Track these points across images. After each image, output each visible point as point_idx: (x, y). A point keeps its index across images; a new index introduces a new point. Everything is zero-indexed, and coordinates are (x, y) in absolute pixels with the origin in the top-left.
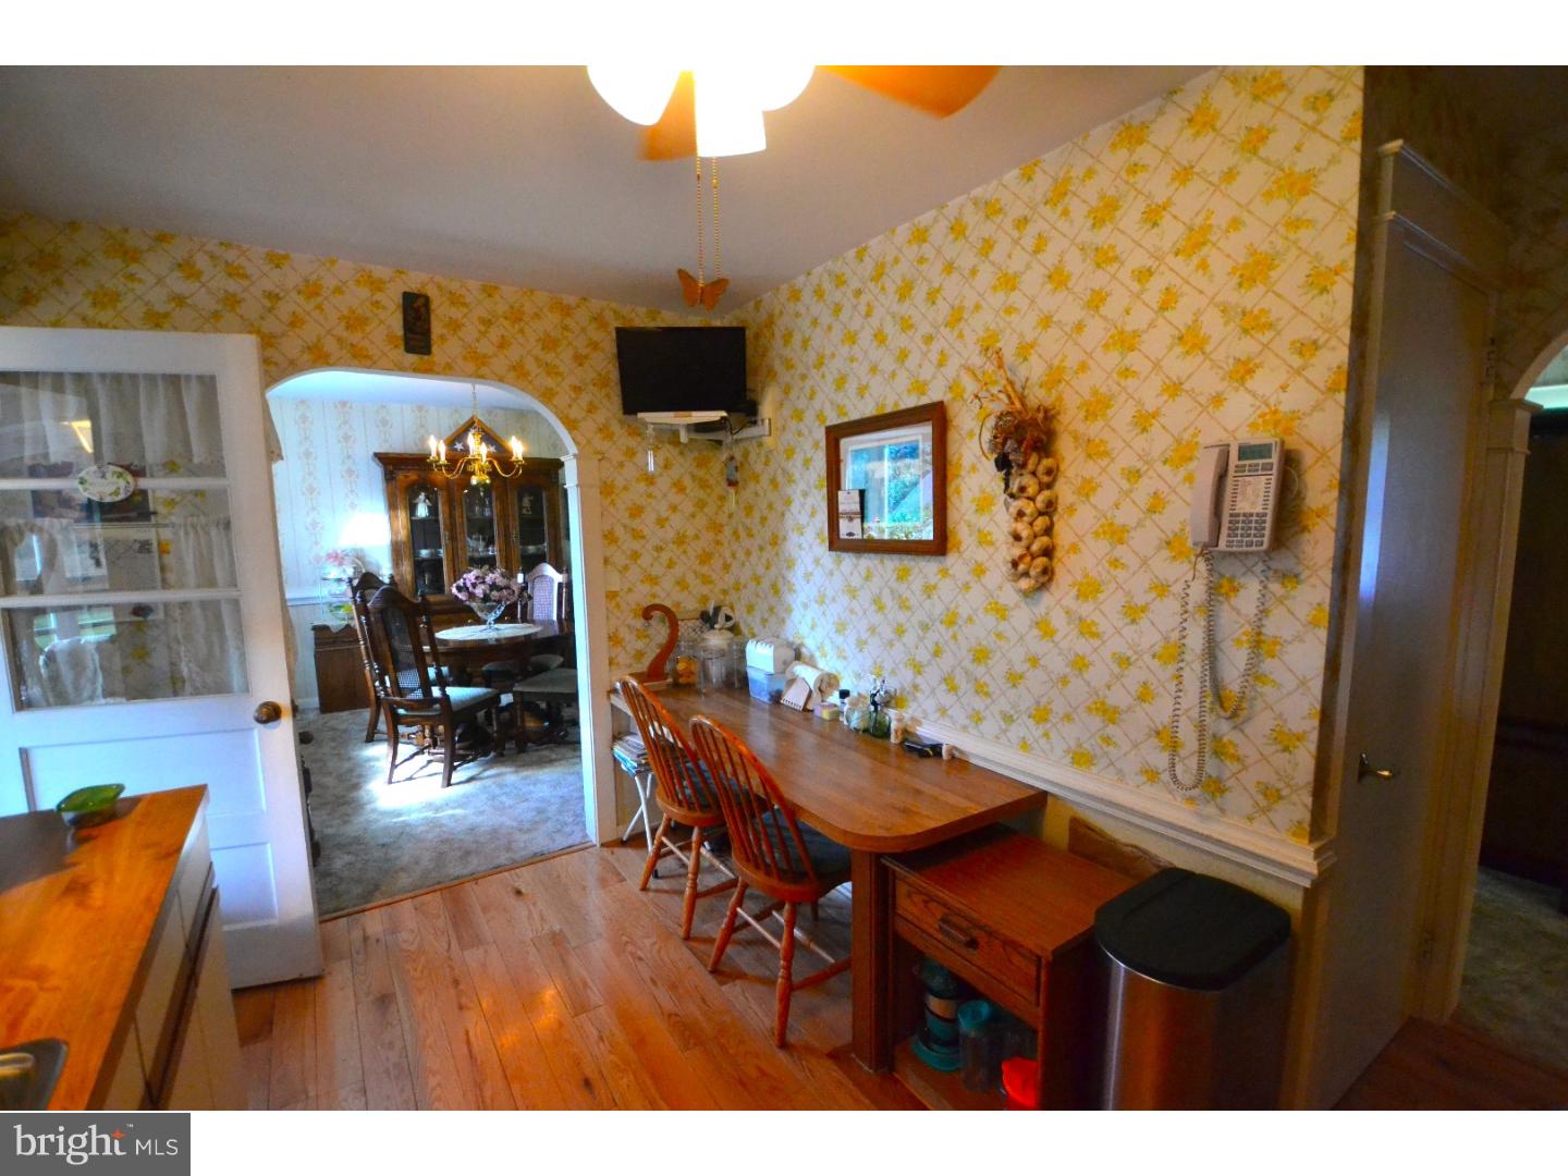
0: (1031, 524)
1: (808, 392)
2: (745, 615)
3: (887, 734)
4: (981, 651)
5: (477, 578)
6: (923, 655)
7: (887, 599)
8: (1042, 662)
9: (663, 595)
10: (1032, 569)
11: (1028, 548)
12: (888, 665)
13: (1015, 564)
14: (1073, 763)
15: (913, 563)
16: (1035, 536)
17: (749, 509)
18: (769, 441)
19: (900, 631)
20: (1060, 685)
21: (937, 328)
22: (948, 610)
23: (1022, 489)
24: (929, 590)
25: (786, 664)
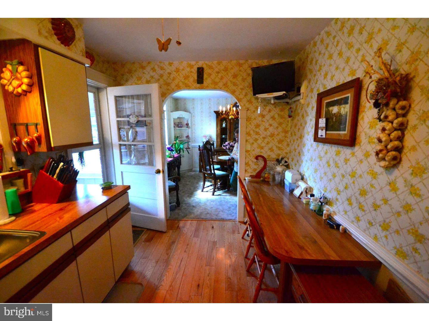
0: (389, 135)
1: (315, 81)
2: (291, 162)
3: (322, 215)
4: (364, 191)
5: (228, 143)
6: (341, 188)
7: (331, 162)
8: (389, 202)
9: (264, 152)
10: (386, 157)
11: (386, 147)
12: (329, 189)
13: (377, 154)
14: (396, 254)
15: (342, 149)
16: (391, 141)
17: (296, 126)
18: (302, 101)
19: (334, 176)
20: (396, 215)
21: (361, 45)
22: (353, 170)
23: (386, 117)
24: (346, 161)
25: (297, 181)
